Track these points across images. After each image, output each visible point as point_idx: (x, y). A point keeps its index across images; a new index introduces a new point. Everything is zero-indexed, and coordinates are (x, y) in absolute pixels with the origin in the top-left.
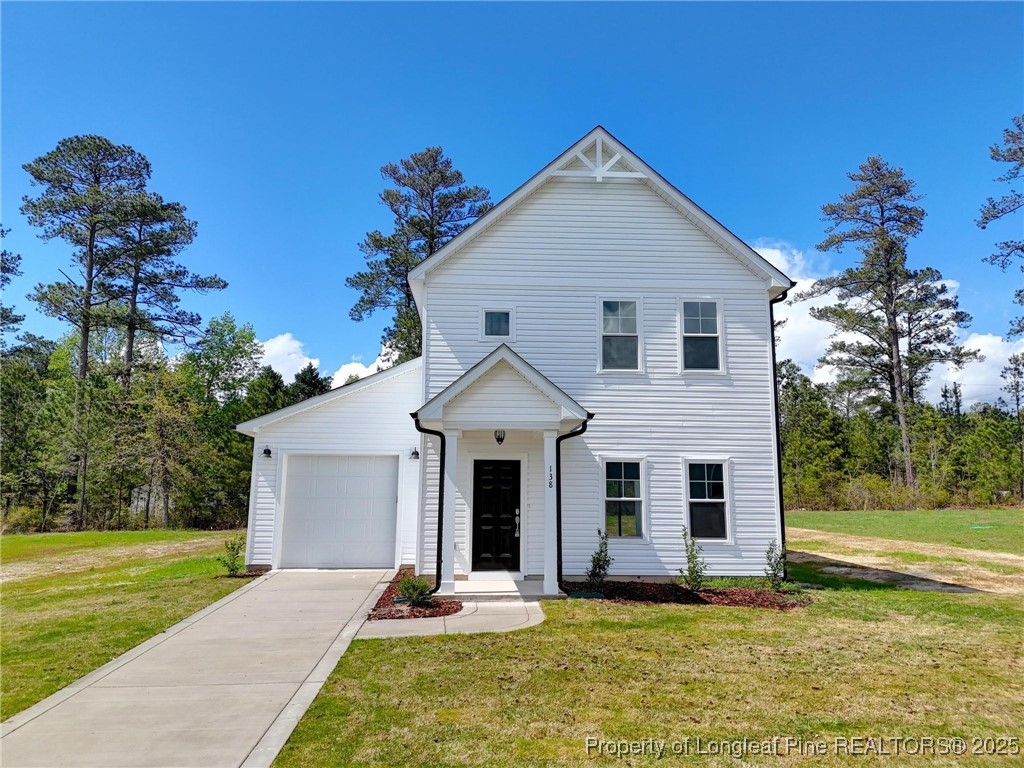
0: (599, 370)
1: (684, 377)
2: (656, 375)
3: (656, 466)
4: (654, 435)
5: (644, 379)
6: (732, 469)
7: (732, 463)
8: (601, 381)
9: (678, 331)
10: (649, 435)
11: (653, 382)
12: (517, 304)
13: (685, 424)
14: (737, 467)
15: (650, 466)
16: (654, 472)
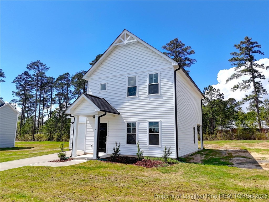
0: (126, 97)
1: (149, 97)
2: (141, 97)
3: (140, 123)
4: (140, 114)
5: (138, 98)
6: (161, 124)
7: (161, 122)
8: (127, 100)
9: (147, 83)
10: (138, 114)
11: (140, 99)
12: (108, 81)
13: (149, 111)
14: (163, 123)
15: (139, 123)
16: (140, 125)
